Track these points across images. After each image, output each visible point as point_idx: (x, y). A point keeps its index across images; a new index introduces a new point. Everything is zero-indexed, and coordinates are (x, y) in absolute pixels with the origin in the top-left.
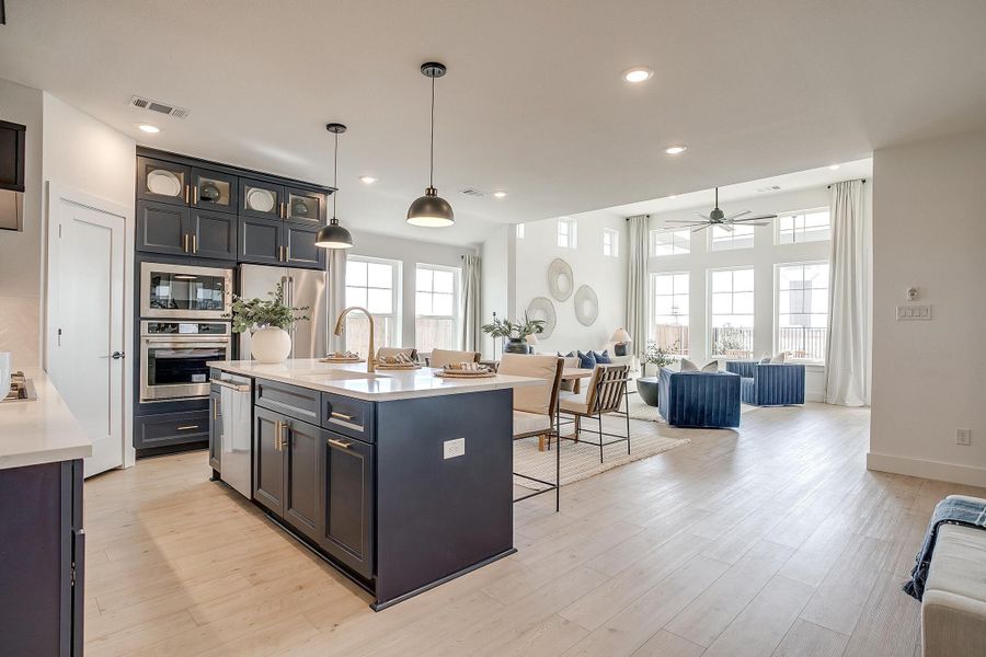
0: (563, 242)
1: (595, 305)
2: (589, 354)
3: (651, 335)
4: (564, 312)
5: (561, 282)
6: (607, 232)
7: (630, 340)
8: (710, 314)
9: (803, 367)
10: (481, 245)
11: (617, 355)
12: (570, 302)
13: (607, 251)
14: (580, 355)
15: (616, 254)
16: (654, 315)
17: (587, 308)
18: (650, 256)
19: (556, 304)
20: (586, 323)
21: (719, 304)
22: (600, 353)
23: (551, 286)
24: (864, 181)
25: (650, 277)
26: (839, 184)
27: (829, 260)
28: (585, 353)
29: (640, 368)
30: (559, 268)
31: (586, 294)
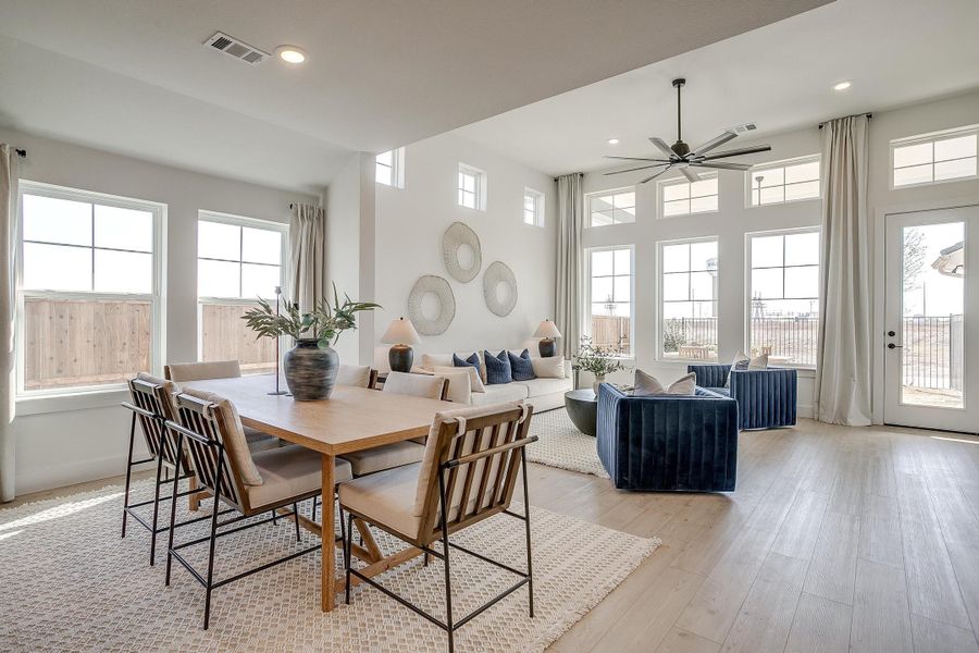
0: (467, 201)
1: (513, 289)
2: (501, 355)
3: (586, 330)
4: (468, 297)
5: (463, 256)
6: (529, 194)
7: (560, 335)
8: (662, 301)
9: (794, 373)
10: (325, 190)
11: (543, 356)
12: (476, 285)
13: (529, 219)
14: (487, 357)
15: (541, 223)
16: (590, 302)
17: (501, 292)
18: (585, 226)
19: (455, 285)
20: (499, 312)
21: (673, 287)
22: (517, 354)
23: (448, 259)
24: (869, 116)
25: (584, 253)
26: (834, 122)
27: (822, 226)
28: (494, 354)
29: (571, 373)
30: (459, 235)
31: (499, 272)
